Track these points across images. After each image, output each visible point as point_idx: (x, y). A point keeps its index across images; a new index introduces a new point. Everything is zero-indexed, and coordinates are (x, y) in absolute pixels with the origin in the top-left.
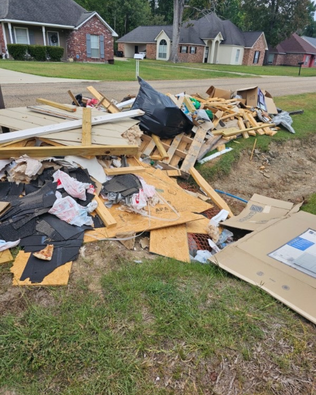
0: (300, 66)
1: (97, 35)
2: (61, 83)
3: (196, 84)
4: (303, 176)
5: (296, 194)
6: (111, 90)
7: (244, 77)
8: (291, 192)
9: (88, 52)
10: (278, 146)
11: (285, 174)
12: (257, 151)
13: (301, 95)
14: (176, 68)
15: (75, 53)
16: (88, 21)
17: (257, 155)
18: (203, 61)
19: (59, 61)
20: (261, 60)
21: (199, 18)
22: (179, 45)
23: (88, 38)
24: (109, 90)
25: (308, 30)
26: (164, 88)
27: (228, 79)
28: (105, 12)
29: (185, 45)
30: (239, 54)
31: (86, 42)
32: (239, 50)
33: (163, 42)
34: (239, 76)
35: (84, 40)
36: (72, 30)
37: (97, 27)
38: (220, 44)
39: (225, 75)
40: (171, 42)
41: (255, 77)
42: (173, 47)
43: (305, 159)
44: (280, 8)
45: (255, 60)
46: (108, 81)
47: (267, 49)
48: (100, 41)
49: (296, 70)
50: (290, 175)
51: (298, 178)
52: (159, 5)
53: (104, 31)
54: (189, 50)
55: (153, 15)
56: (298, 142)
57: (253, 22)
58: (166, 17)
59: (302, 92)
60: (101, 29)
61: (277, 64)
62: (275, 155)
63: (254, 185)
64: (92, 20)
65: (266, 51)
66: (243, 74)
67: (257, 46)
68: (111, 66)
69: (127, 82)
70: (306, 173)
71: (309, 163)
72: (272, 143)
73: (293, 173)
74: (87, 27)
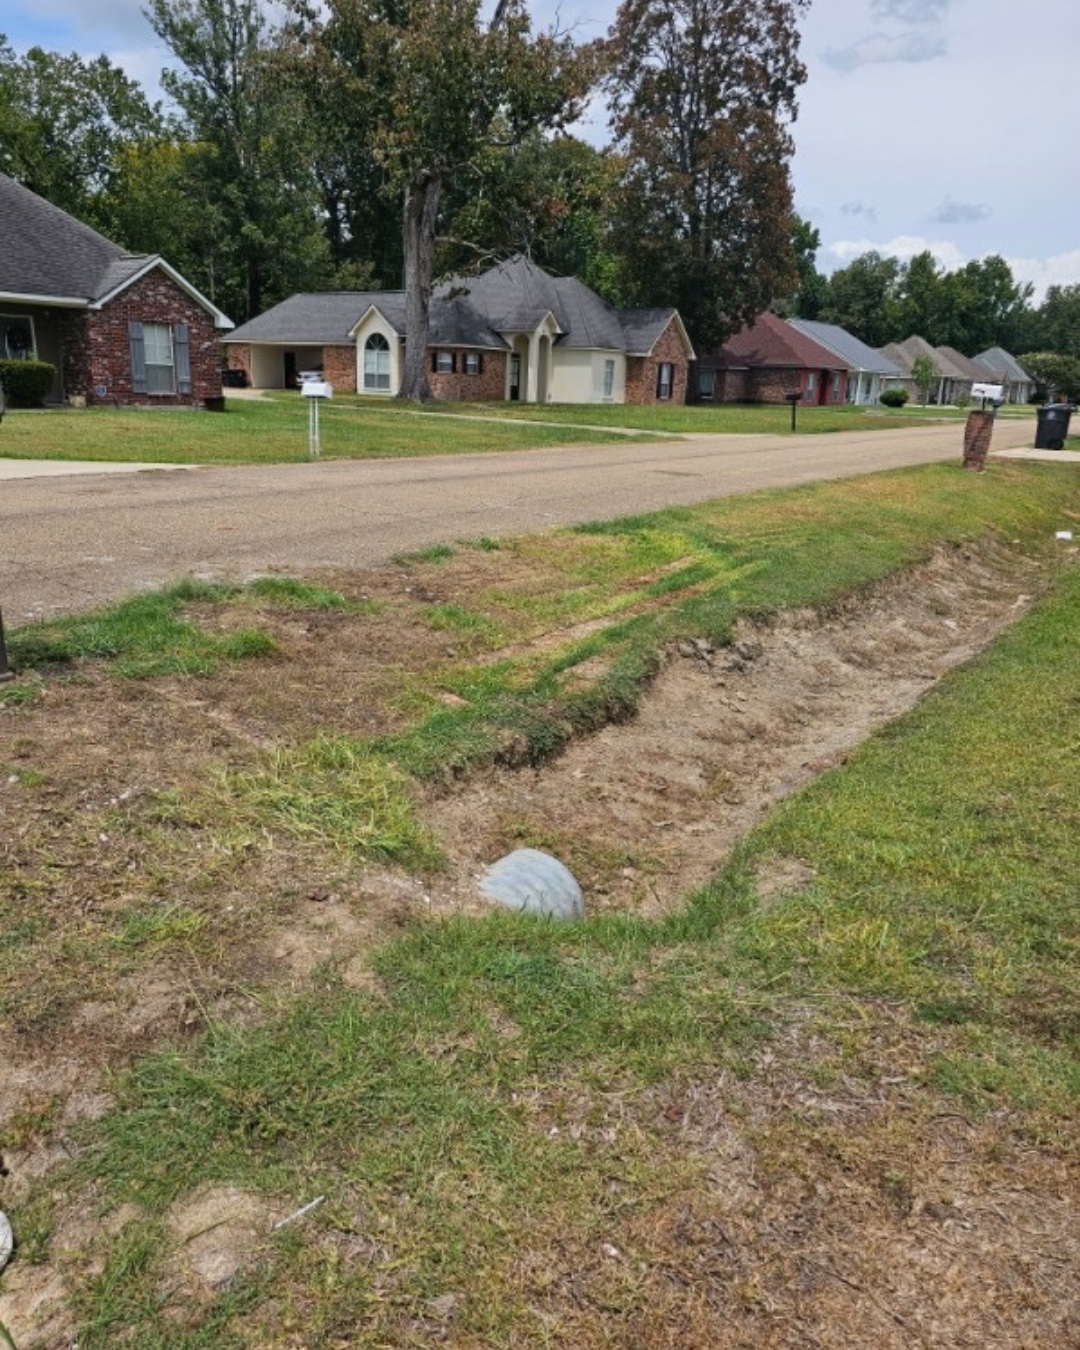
0: (794, 404)
1: (166, 324)
2: (72, 476)
3: (499, 467)
4: (836, 704)
5: (821, 750)
6: (246, 492)
7: (635, 440)
8: (807, 746)
9: (137, 377)
10: (758, 628)
11: (787, 701)
12: (703, 644)
13: (803, 487)
14: (427, 418)
15: (90, 379)
16: (134, 284)
17: (705, 654)
18: (508, 396)
19: (38, 405)
20: (680, 390)
21: (483, 272)
22: (429, 348)
23: (134, 335)
24: (239, 492)
25: (803, 301)
26: (408, 482)
27: (590, 446)
28: (180, 252)
29: (448, 350)
30: (612, 373)
31: (127, 347)
32: (610, 363)
33: (377, 342)
34: (622, 437)
35: (124, 341)
36: (80, 311)
37: (165, 301)
38: (555, 344)
39: (578, 437)
40: (403, 340)
41: (669, 439)
42: (408, 356)
43: (835, 660)
44: (716, 243)
45: (663, 389)
46: (225, 465)
47: (693, 357)
48: (176, 343)
49: (782, 415)
50: (801, 703)
51: (822, 710)
52: (351, 231)
53: (188, 313)
54: (459, 365)
55: (337, 262)
56: (809, 614)
57: (644, 283)
58: (378, 265)
59: (808, 477)
60: (176, 305)
61: (726, 398)
62: (753, 653)
63: (708, 734)
64: (148, 280)
65: (691, 362)
66: (631, 432)
67: (664, 348)
68: (218, 418)
69: (282, 465)
70: (842, 697)
71: (846, 668)
72: (741, 622)
73: (807, 698)
74: (131, 301)
